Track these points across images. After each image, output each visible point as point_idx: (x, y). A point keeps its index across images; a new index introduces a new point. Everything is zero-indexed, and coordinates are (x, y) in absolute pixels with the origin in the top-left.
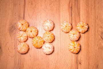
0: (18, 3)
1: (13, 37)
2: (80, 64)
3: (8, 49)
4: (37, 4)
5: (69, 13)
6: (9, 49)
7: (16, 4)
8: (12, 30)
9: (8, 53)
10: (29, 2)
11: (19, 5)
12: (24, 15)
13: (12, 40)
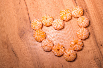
0: (21, 8)
1: (25, 41)
2: (102, 46)
3: (23, 54)
4: (38, 3)
5: (73, 1)
6: (25, 53)
7: (19, 10)
8: (22, 35)
9: (25, 58)
10: (30, 4)
11: (21, 9)
12: (29, 17)
13: (25, 44)
